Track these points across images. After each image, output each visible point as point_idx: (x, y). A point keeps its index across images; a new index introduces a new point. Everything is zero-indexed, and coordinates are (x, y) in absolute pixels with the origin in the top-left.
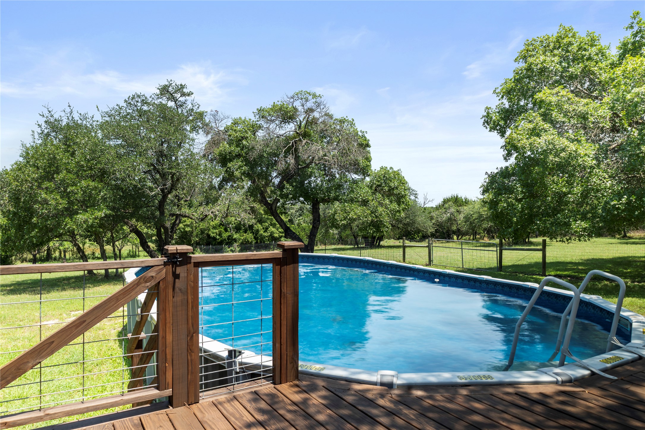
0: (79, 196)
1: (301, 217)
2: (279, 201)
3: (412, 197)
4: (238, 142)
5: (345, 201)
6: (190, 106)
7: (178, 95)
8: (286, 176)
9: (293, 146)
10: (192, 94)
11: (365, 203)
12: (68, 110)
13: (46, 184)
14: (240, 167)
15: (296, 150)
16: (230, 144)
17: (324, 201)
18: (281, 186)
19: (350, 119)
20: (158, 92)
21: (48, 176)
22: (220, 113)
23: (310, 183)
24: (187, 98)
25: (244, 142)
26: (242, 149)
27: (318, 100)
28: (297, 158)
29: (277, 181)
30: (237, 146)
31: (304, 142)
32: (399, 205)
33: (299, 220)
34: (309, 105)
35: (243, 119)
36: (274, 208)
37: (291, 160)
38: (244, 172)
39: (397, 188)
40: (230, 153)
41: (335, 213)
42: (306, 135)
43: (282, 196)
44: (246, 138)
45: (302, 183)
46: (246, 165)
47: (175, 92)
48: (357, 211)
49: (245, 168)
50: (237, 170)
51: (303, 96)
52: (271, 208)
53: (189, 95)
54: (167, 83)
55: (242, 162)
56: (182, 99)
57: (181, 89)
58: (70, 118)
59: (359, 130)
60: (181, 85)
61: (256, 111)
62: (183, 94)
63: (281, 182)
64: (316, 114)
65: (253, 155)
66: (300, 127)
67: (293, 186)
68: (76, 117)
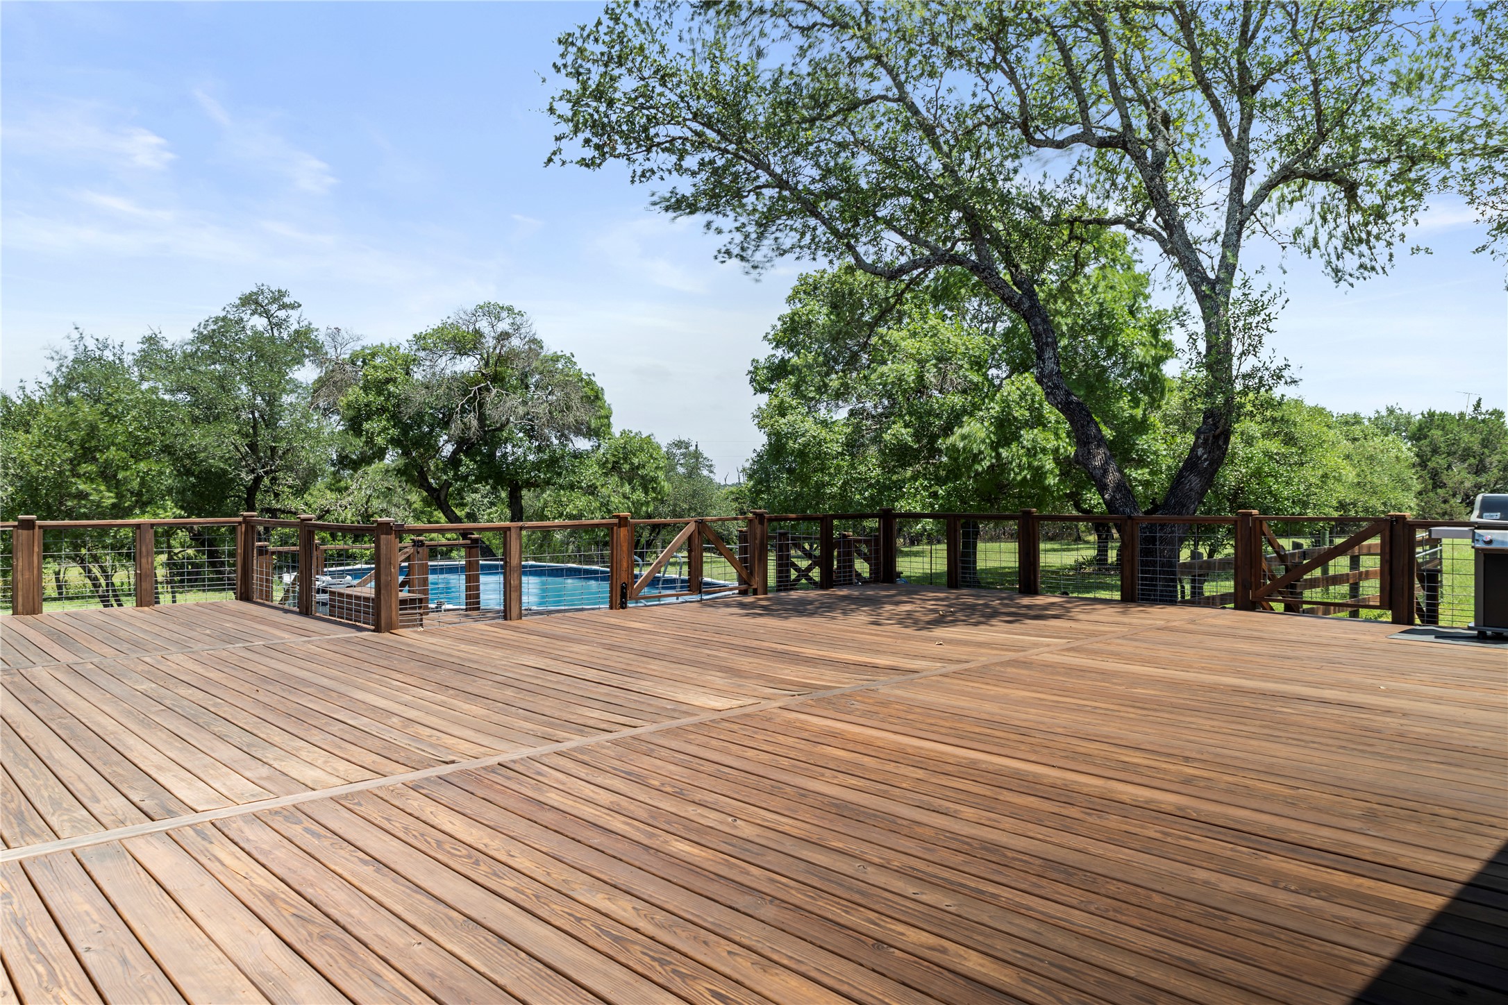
0: (135, 484)
1: (494, 509)
2: (451, 484)
3: (705, 472)
4: (380, 386)
5: (562, 487)
6: (295, 327)
7: (274, 308)
8: (464, 445)
9: (475, 397)
10: (300, 306)
11: (592, 490)
12: (76, 335)
13: (85, 468)
14: (385, 429)
15: (481, 405)
16: (365, 389)
17: (529, 484)
18: (454, 461)
19: (568, 355)
20: (238, 302)
21: (87, 453)
22: (343, 332)
23: (505, 455)
24: (290, 312)
25: (391, 388)
26: (387, 399)
27: (518, 320)
28: (482, 418)
29: (448, 449)
30: (379, 393)
31: (494, 391)
32: (646, 493)
33: (489, 514)
34: (504, 326)
35: (387, 346)
36: (442, 497)
37: (472, 420)
38: (392, 438)
39: (644, 467)
40: (366, 405)
41: (546, 505)
42: (497, 379)
43: (457, 478)
44: (393, 380)
45: (492, 455)
46: (394, 427)
47: (270, 303)
48: (580, 502)
49: (394, 432)
50: (379, 434)
51: (492, 311)
52: (438, 498)
53: (295, 306)
54: (255, 290)
55: (388, 420)
56: (282, 314)
57: (278, 297)
58: (81, 348)
59: (584, 371)
60: (279, 291)
61: (411, 338)
62: (284, 307)
63: (455, 453)
64: (515, 342)
65: (407, 412)
66: (487, 364)
67: (476, 462)
68: (91, 345)
